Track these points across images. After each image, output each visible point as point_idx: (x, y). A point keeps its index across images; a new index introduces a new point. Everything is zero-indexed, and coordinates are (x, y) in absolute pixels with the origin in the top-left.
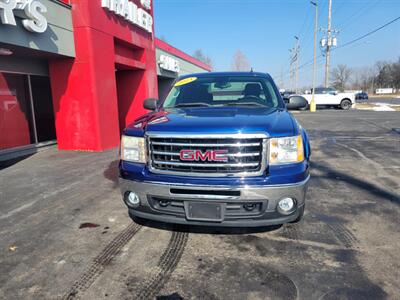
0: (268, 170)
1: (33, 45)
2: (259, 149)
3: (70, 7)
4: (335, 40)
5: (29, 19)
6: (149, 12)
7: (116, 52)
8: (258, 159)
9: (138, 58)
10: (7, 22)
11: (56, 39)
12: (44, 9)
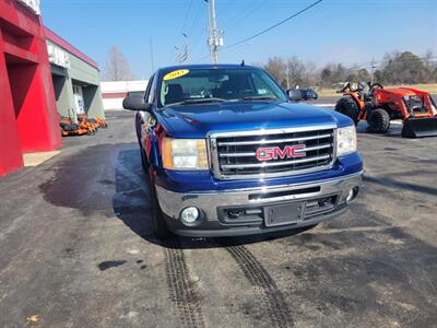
0: (338, 162)
2: (330, 140)
4: (221, 40)
8: (329, 151)
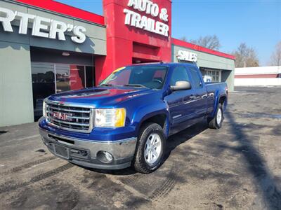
1: (78, 50)
3: (105, 27)
5: (75, 36)
6: (166, 23)
7: (134, 51)
9: (156, 54)
10: (60, 39)
11: (94, 45)
12: (84, 30)
